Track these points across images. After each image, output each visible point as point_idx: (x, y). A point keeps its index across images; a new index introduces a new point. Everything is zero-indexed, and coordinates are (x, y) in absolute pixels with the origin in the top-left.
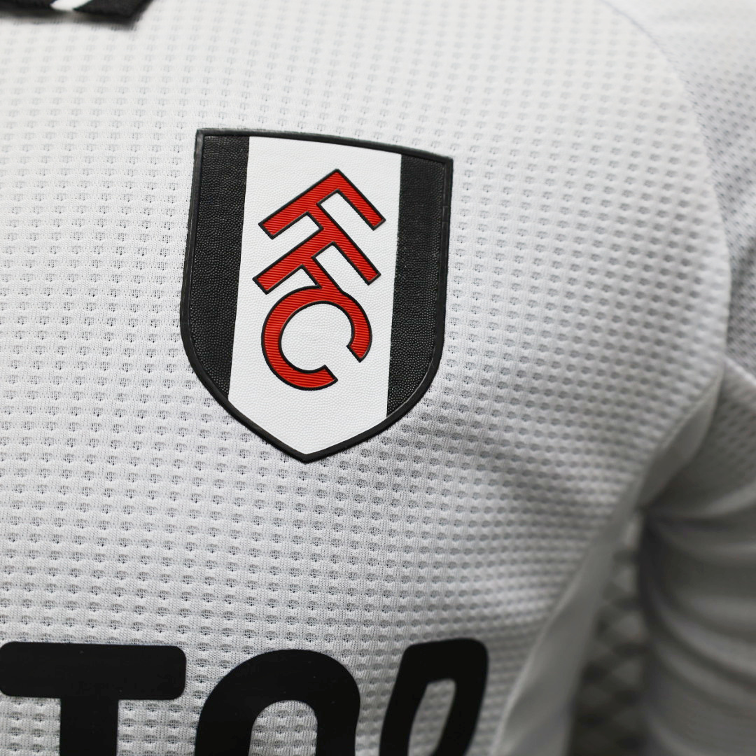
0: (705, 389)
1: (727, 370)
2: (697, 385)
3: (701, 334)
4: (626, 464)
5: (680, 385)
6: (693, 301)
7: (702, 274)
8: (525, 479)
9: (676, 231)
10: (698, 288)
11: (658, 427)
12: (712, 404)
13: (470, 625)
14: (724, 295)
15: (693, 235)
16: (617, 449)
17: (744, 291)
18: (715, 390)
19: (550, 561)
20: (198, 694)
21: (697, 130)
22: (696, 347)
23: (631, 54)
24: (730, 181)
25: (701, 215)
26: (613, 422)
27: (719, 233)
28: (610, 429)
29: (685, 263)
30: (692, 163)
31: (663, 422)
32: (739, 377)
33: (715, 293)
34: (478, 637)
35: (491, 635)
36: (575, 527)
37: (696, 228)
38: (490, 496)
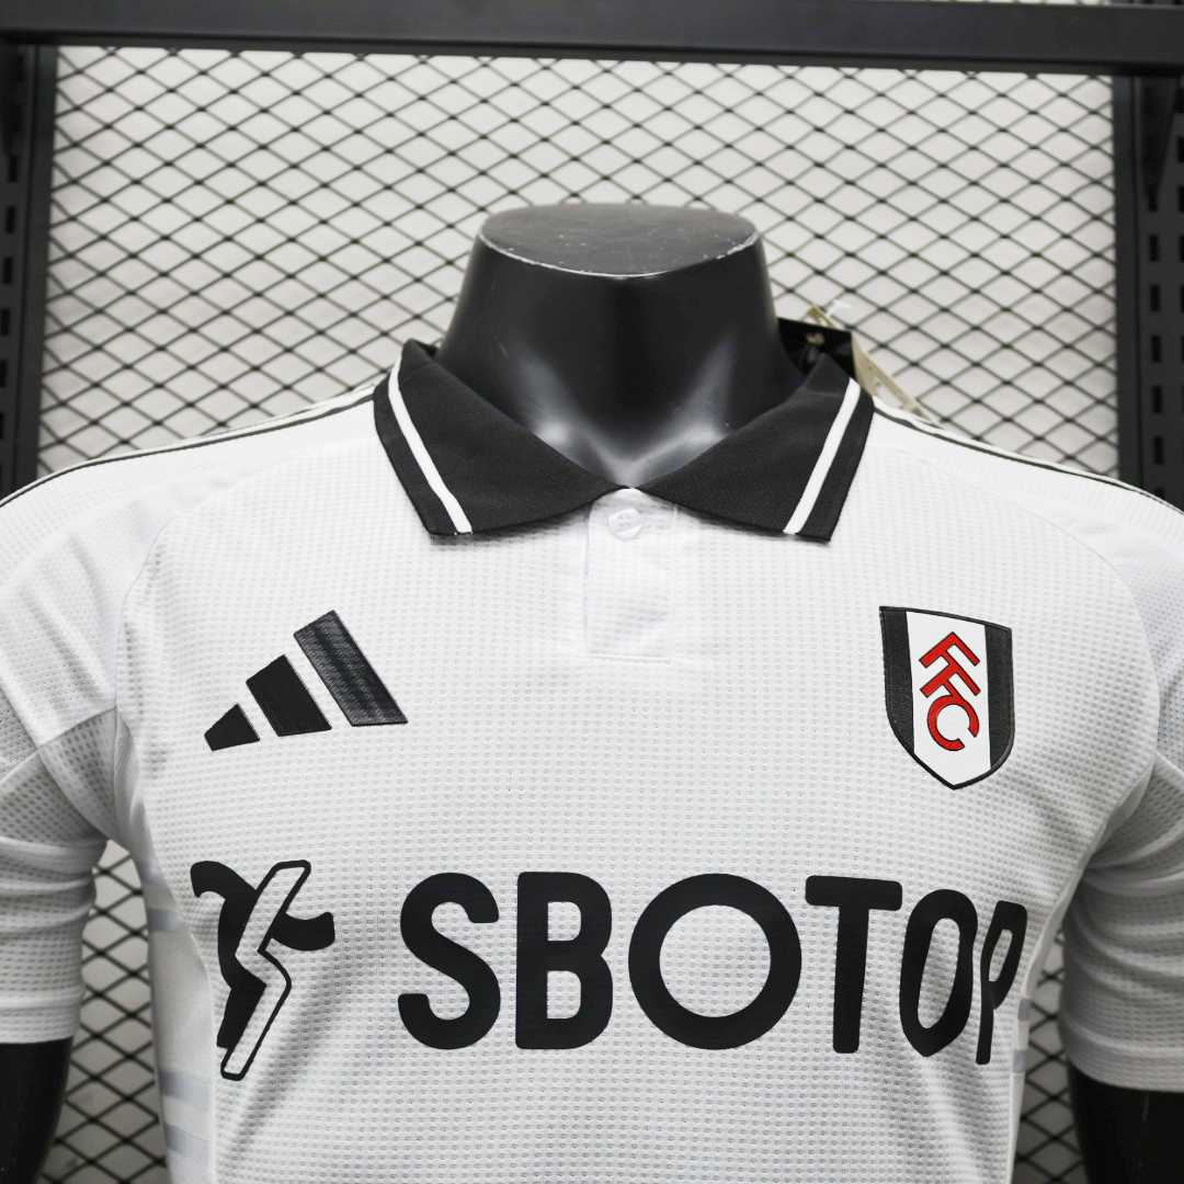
0: (1145, 769)
1: (1158, 758)
2: (1141, 766)
3: (1143, 735)
4: (1100, 813)
5: (1132, 765)
6: (1139, 716)
7: (1144, 700)
8: (1052, 814)
9: (1130, 675)
10: (1142, 709)
11: (1119, 791)
12: (1149, 778)
13: (1024, 897)
14: (1156, 713)
15: (1139, 678)
16: (1096, 803)
17: (1166, 712)
18: (1151, 768)
19: (1058, 869)
20: (907, 909)
21: (1139, 619)
22: (1141, 743)
23: (1101, 575)
24: (1158, 649)
25: (1143, 667)
26: (1095, 785)
27: (1153, 677)
28: (1093, 789)
29: (1135, 693)
30: (1138, 638)
31: (1122, 788)
32: (1164, 762)
33: (1151, 712)
34: (1026, 906)
35: (1032, 908)
36: (1072, 849)
37: (1141, 674)
38: (1035, 821)
